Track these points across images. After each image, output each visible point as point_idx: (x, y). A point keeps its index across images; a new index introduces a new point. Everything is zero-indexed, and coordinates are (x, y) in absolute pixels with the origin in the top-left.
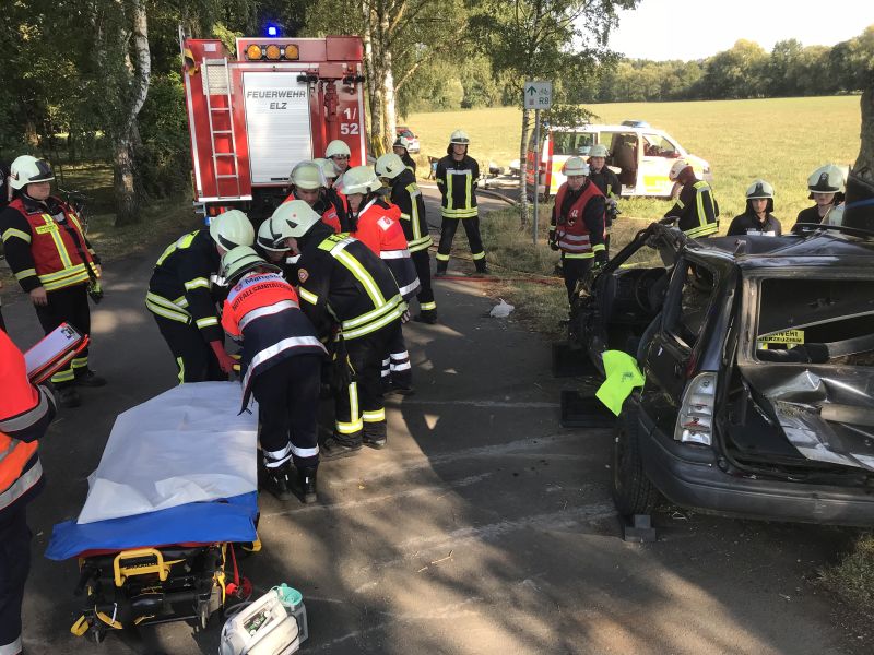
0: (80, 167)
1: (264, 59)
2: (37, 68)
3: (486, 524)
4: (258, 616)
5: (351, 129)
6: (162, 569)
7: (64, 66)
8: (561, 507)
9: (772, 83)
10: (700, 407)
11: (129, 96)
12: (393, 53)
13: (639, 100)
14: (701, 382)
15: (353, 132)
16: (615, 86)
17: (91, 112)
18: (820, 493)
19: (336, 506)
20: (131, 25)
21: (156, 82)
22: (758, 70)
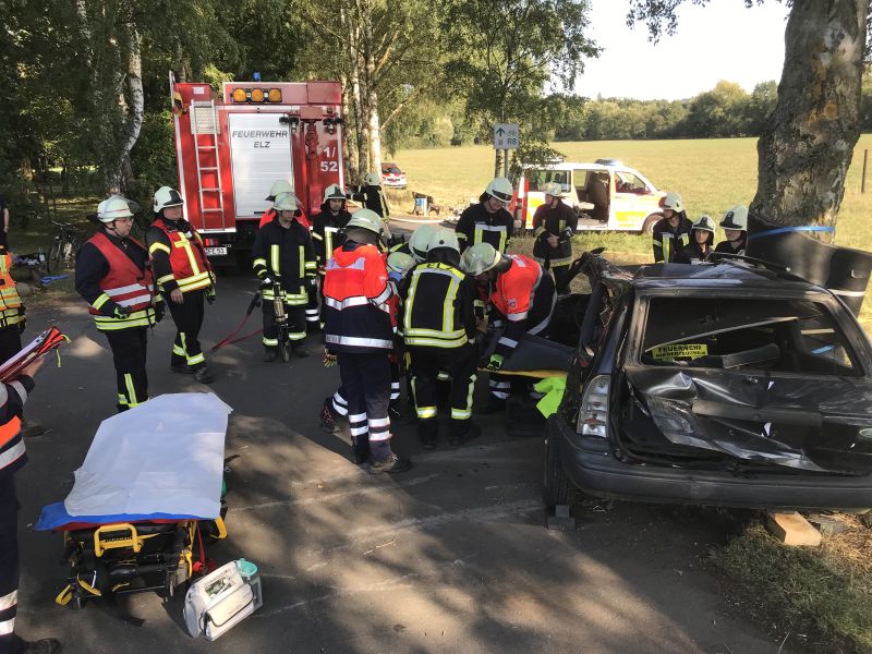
0: (74, 201)
1: (249, 101)
2: (34, 105)
3: (427, 516)
4: (218, 583)
5: (330, 166)
6: (135, 543)
7: (60, 104)
8: (496, 502)
9: (754, 123)
10: (597, 404)
11: (122, 133)
12: (378, 93)
13: (625, 138)
14: (598, 384)
15: (332, 169)
16: (602, 125)
17: (85, 148)
18: (695, 476)
19: (296, 502)
20: (126, 68)
21: (149, 120)
22: (739, 110)
